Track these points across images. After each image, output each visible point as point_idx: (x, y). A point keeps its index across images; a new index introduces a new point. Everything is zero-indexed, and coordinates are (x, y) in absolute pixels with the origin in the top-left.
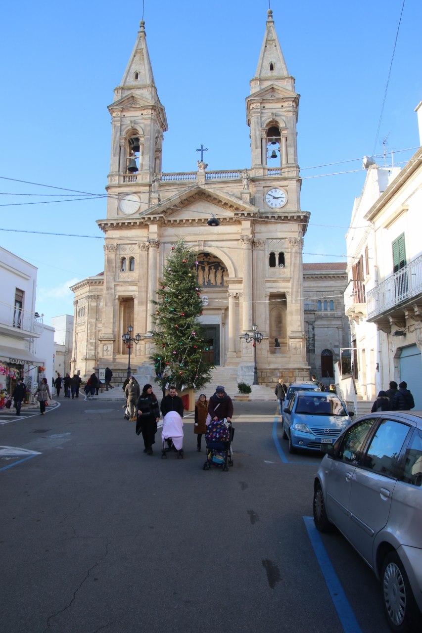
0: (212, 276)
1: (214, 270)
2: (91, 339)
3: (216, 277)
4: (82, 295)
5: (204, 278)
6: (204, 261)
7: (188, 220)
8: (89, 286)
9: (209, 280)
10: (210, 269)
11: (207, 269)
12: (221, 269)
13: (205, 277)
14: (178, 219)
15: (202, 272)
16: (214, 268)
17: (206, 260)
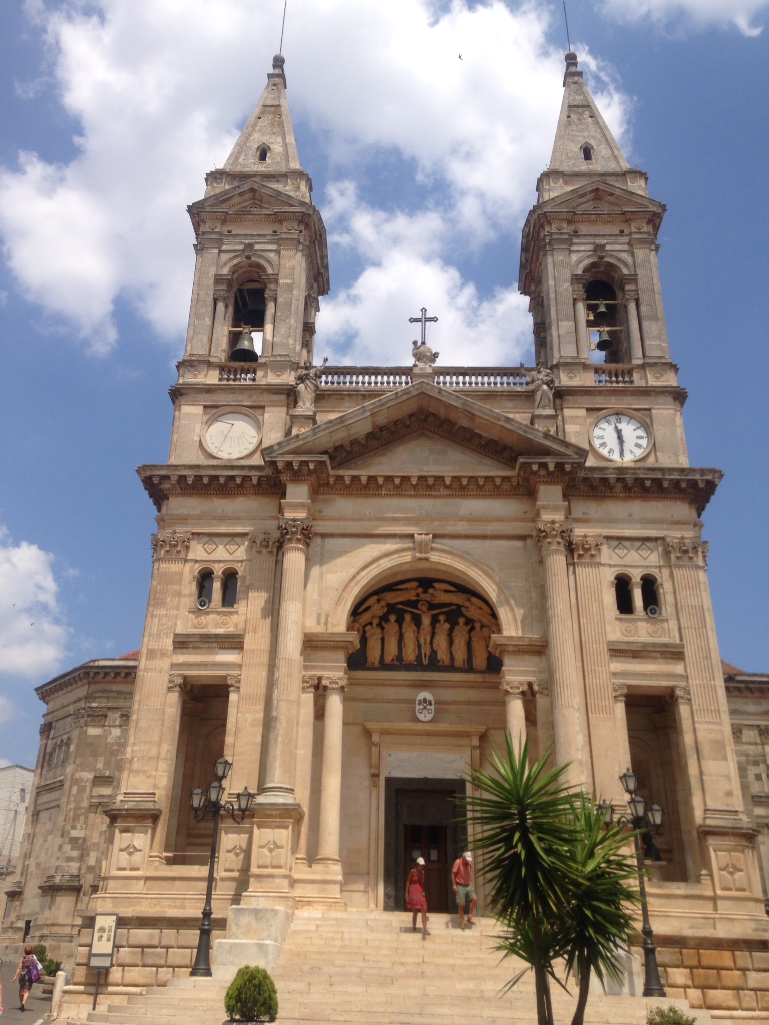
0: (441, 641)
1: (447, 626)
2: (74, 828)
3: (451, 642)
4: (65, 710)
5: (419, 646)
6: (418, 601)
7: (389, 479)
8: (89, 684)
9: (434, 653)
10: (435, 621)
11: (426, 621)
12: (466, 624)
13: (422, 641)
14: (363, 474)
15: (414, 627)
16: (447, 621)
17: (423, 596)
